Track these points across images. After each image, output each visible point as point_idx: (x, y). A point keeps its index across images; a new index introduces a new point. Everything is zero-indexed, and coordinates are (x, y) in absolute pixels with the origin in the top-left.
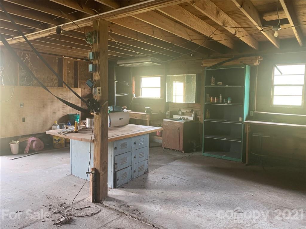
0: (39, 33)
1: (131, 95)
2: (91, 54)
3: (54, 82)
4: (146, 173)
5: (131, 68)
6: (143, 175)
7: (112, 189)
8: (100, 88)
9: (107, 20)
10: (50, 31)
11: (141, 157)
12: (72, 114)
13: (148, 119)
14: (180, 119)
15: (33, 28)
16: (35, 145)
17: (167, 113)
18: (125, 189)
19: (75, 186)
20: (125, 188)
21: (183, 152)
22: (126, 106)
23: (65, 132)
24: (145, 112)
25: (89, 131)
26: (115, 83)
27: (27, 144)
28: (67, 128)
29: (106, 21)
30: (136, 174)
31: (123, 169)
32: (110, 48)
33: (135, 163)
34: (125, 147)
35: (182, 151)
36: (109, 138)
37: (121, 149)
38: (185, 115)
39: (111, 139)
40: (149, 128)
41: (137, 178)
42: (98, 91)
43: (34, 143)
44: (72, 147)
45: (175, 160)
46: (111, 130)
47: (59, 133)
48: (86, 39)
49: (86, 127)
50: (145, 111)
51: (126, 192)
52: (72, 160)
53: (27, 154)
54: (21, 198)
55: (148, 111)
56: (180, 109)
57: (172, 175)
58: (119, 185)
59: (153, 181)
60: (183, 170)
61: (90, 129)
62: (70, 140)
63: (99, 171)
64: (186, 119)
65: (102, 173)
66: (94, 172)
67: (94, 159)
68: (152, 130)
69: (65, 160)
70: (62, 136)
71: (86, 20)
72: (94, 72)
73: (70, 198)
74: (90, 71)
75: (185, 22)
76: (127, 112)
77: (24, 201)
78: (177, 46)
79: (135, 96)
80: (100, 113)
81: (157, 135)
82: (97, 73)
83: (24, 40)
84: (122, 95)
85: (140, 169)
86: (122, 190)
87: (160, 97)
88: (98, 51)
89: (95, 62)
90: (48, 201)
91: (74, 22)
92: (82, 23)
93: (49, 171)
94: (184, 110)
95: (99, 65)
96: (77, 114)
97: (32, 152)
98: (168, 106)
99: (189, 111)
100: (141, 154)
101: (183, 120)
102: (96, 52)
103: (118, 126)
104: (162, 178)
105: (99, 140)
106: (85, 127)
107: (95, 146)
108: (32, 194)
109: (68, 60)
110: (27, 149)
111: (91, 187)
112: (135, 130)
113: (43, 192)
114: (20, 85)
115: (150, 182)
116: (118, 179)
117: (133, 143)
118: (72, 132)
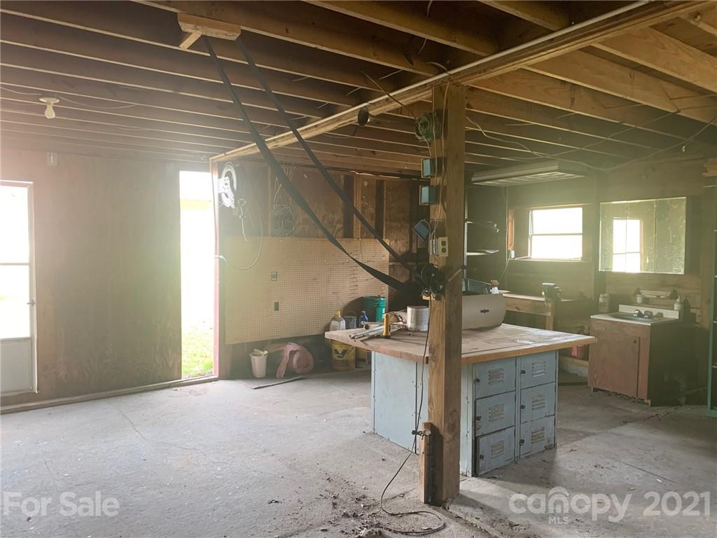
0: (316, 126)
1: (503, 253)
2: (427, 163)
3: (335, 227)
4: (550, 449)
5: (505, 188)
6: (543, 452)
7: (468, 479)
8: (446, 239)
9: (465, 83)
10: (338, 119)
11: (537, 408)
12: (371, 297)
13: (549, 314)
14: (640, 315)
15: (305, 116)
16: (298, 361)
17: (601, 300)
18: (499, 482)
19: (383, 460)
20: (500, 479)
21: (647, 404)
22: (496, 281)
23: (364, 336)
24: (541, 296)
25: (413, 336)
26: (466, 225)
27: (282, 357)
28: (367, 327)
29: (463, 86)
30: (524, 449)
31: (494, 432)
32: (469, 148)
33: (523, 421)
34: (498, 380)
35: (646, 401)
36: (463, 356)
37: (489, 383)
38: (654, 306)
39: (467, 358)
40: (558, 336)
41: (527, 457)
42: (440, 247)
43: (295, 356)
44: (375, 370)
45: (625, 423)
46: (467, 336)
47: (353, 338)
48: (417, 130)
49: (406, 326)
50: (543, 293)
51: (502, 488)
52: (375, 401)
53: (281, 378)
54: (276, 473)
55: (551, 293)
56: (639, 289)
57: (623, 460)
58: (484, 470)
59: (571, 469)
60: (653, 452)
61: (415, 331)
62: (373, 353)
63: (442, 432)
64: (656, 316)
65: (447, 436)
66: (428, 433)
67: (429, 402)
68: (566, 341)
69: (357, 397)
70: (359, 344)
71: (417, 88)
72: (432, 204)
73: (375, 486)
74: (423, 202)
75: (665, 68)
76: (501, 294)
77: (282, 479)
78: (635, 128)
79: (513, 256)
80: (445, 296)
81: (573, 354)
82: (440, 206)
83: (295, 139)
84: (482, 254)
85: (536, 437)
86: (494, 483)
87: (582, 258)
88: (443, 154)
89: (437, 180)
90: (329, 487)
91: (391, 94)
92: (408, 97)
93: (326, 419)
94: (650, 292)
95: (445, 188)
96: (379, 297)
97: (292, 375)
98: (605, 280)
99: (664, 294)
100: (537, 401)
101: (649, 318)
102: (438, 159)
103: (476, 327)
104: (596, 466)
105: (442, 358)
106: (403, 326)
107: (433, 373)
108: (297, 467)
109: (365, 179)
110: (282, 369)
111: (423, 468)
112: (522, 340)
113: (318, 466)
114: (273, 235)
115: (562, 473)
116: (483, 456)
117: (518, 372)
118: (378, 337)
